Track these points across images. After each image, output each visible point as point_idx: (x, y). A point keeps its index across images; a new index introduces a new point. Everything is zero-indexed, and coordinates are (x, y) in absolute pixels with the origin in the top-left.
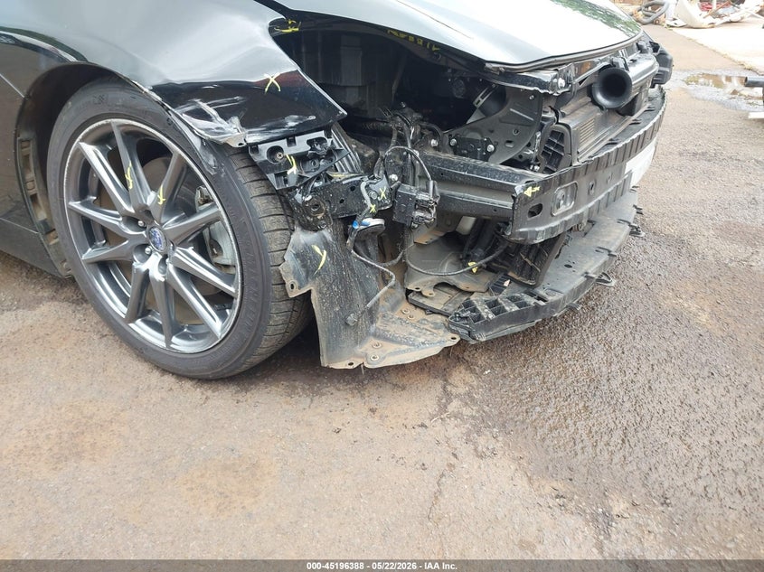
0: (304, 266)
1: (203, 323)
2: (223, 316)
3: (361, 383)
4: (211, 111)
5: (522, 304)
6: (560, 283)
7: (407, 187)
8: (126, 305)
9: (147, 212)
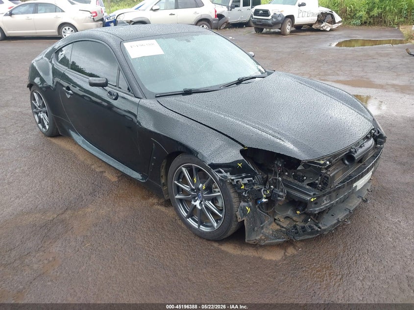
0: (243, 212)
1: (210, 222)
2: (217, 222)
3: (257, 248)
4: (223, 171)
5: (313, 229)
6: (327, 223)
7: (276, 190)
8: (187, 213)
9: (198, 189)
